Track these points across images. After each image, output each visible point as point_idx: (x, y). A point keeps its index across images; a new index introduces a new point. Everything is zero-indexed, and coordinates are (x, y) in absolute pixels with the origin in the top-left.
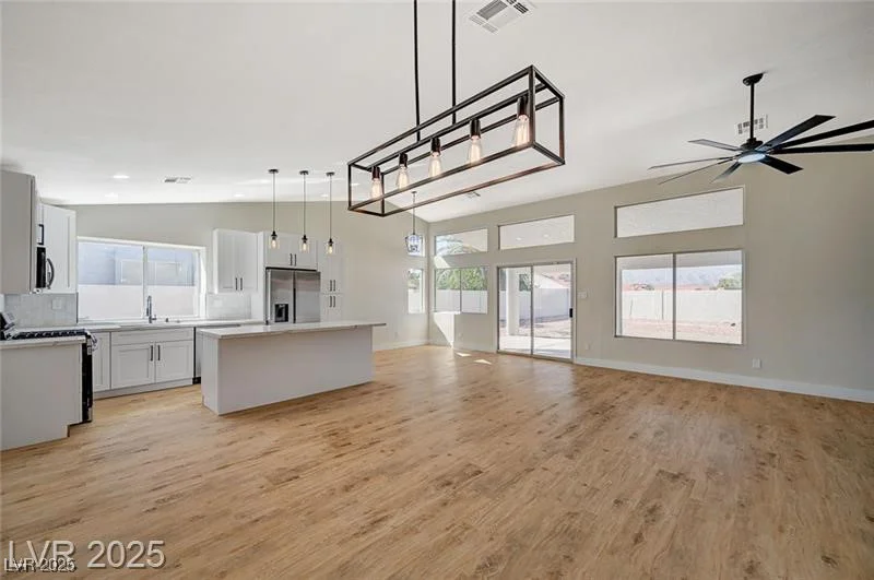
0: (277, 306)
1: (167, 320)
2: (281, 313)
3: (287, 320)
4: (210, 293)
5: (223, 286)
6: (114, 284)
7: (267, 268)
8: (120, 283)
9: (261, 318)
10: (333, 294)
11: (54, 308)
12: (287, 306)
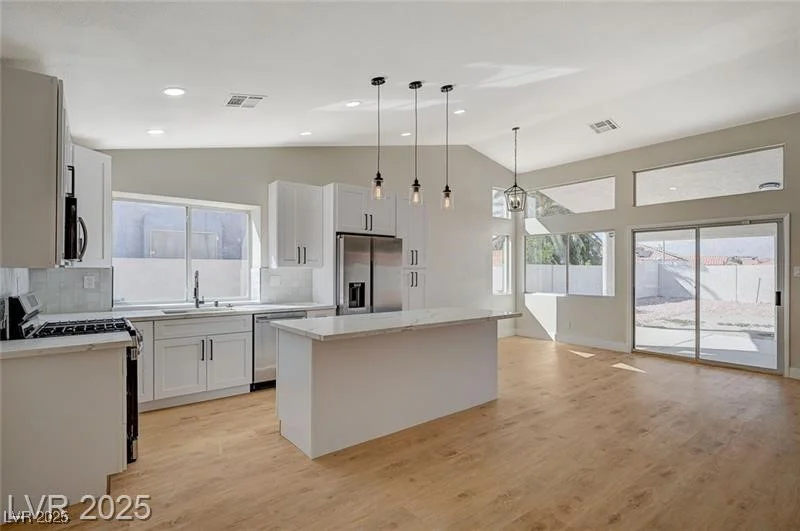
0: (351, 285)
1: (216, 305)
2: (357, 296)
3: (362, 304)
4: (265, 268)
5: (282, 259)
6: (142, 256)
7: (338, 233)
8: (149, 256)
9: (330, 302)
10: (414, 268)
11: (86, 286)
12: (363, 284)
